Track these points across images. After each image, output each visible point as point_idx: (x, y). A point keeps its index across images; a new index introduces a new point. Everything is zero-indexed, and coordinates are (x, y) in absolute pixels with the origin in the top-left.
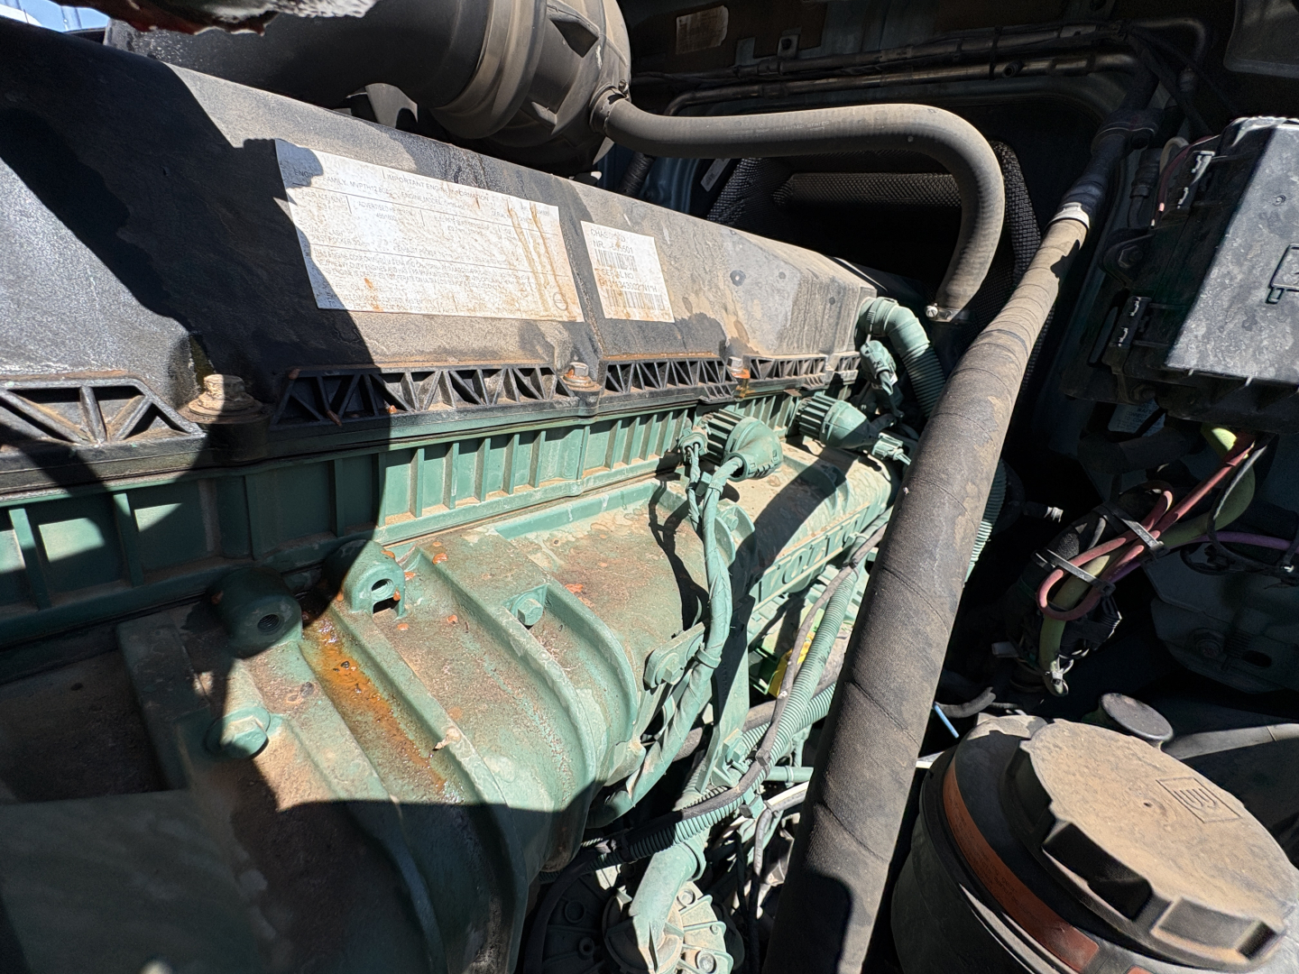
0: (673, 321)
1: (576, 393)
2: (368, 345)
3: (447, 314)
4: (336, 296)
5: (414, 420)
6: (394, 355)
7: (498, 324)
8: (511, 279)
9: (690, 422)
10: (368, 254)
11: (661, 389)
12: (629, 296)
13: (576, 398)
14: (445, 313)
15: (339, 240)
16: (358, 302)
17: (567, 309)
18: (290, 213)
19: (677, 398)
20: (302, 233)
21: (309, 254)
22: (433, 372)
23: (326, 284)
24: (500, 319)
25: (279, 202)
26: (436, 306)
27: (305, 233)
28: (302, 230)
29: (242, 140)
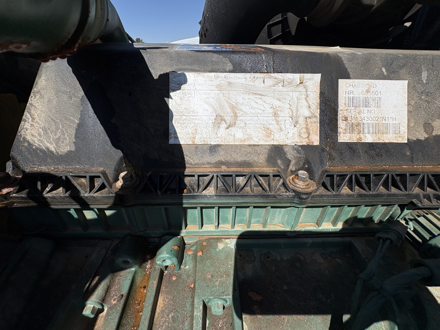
0: (406, 142)
1: (294, 191)
2: (186, 160)
3: (228, 144)
4: (178, 138)
5: (194, 197)
6: (196, 164)
7: (256, 148)
8: (273, 122)
9: (399, 211)
10: (197, 117)
11: (371, 193)
12: (366, 126)
13: (293, 194)
14: (227, 144)
15: (186, 112)
16: (186, 140)
17: (308, 137)
18: (169, 103)
19: (385, 199)
20: (171, 111)
21: (172, 120)
22: (209, 175)
23: (175, 133)
24: (258, 145)
25: (166, 99)
26: (223, 140)
27: (173, 111)
28: (171, 109)
29: (158, 75)
